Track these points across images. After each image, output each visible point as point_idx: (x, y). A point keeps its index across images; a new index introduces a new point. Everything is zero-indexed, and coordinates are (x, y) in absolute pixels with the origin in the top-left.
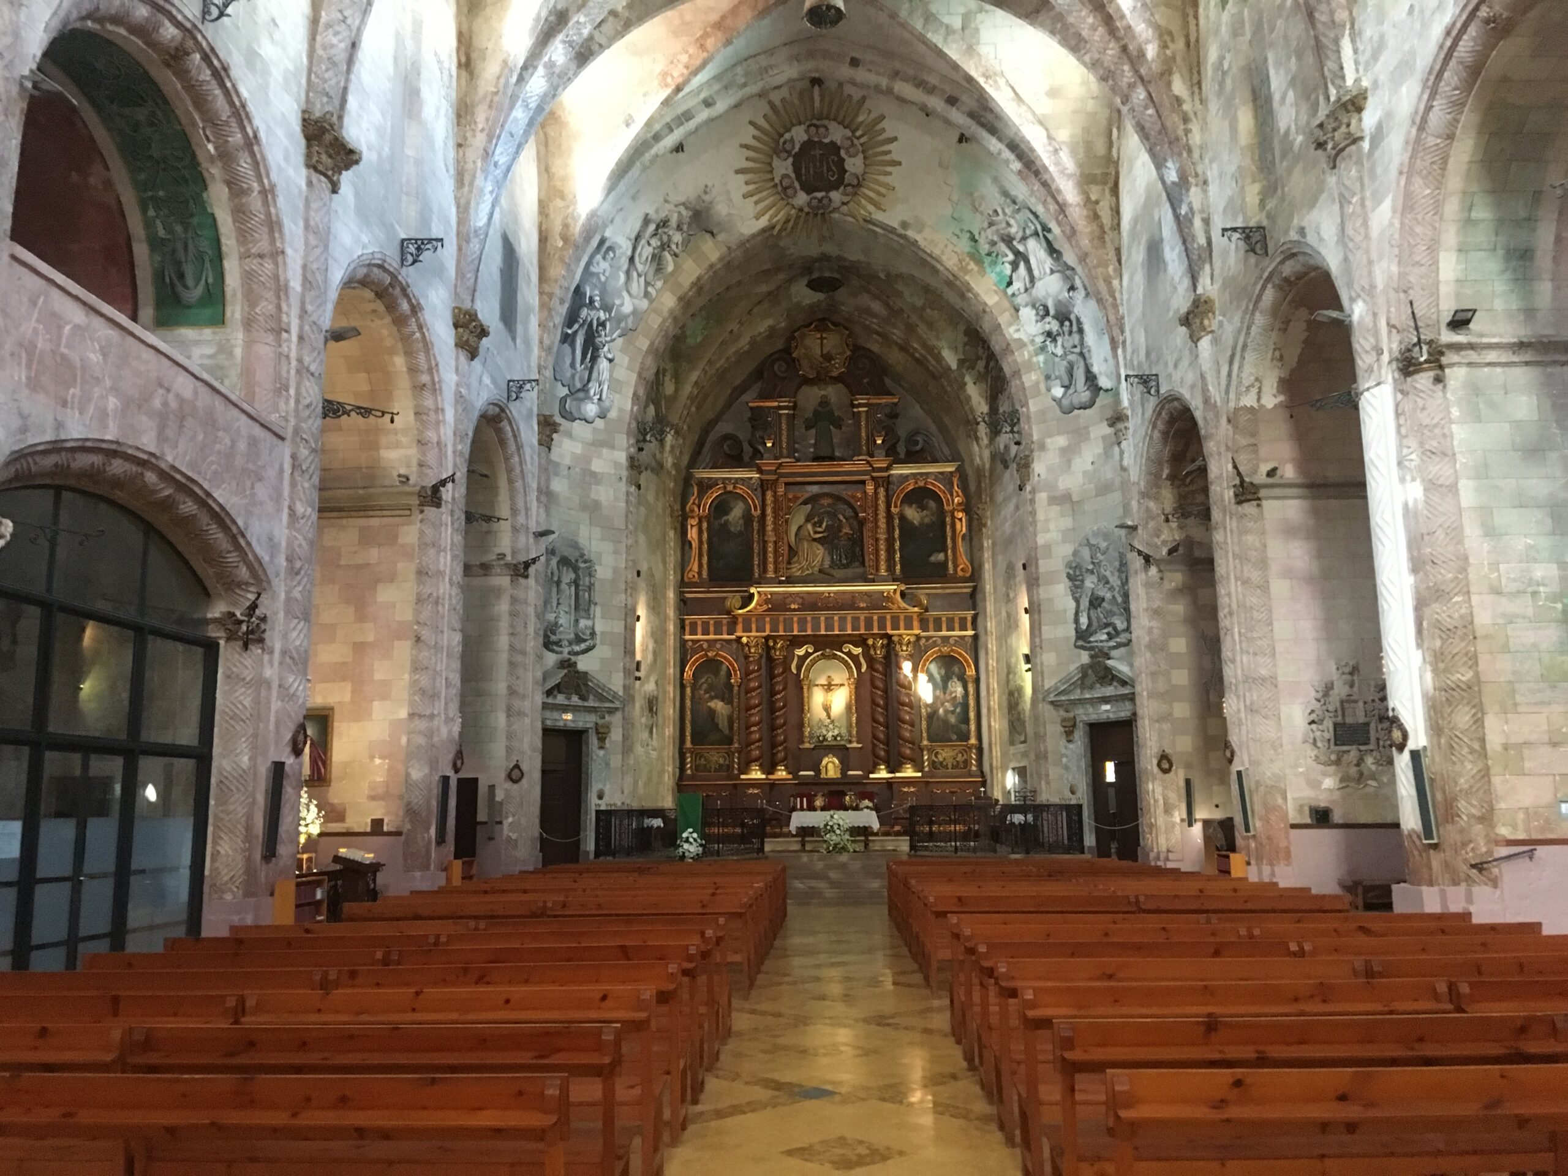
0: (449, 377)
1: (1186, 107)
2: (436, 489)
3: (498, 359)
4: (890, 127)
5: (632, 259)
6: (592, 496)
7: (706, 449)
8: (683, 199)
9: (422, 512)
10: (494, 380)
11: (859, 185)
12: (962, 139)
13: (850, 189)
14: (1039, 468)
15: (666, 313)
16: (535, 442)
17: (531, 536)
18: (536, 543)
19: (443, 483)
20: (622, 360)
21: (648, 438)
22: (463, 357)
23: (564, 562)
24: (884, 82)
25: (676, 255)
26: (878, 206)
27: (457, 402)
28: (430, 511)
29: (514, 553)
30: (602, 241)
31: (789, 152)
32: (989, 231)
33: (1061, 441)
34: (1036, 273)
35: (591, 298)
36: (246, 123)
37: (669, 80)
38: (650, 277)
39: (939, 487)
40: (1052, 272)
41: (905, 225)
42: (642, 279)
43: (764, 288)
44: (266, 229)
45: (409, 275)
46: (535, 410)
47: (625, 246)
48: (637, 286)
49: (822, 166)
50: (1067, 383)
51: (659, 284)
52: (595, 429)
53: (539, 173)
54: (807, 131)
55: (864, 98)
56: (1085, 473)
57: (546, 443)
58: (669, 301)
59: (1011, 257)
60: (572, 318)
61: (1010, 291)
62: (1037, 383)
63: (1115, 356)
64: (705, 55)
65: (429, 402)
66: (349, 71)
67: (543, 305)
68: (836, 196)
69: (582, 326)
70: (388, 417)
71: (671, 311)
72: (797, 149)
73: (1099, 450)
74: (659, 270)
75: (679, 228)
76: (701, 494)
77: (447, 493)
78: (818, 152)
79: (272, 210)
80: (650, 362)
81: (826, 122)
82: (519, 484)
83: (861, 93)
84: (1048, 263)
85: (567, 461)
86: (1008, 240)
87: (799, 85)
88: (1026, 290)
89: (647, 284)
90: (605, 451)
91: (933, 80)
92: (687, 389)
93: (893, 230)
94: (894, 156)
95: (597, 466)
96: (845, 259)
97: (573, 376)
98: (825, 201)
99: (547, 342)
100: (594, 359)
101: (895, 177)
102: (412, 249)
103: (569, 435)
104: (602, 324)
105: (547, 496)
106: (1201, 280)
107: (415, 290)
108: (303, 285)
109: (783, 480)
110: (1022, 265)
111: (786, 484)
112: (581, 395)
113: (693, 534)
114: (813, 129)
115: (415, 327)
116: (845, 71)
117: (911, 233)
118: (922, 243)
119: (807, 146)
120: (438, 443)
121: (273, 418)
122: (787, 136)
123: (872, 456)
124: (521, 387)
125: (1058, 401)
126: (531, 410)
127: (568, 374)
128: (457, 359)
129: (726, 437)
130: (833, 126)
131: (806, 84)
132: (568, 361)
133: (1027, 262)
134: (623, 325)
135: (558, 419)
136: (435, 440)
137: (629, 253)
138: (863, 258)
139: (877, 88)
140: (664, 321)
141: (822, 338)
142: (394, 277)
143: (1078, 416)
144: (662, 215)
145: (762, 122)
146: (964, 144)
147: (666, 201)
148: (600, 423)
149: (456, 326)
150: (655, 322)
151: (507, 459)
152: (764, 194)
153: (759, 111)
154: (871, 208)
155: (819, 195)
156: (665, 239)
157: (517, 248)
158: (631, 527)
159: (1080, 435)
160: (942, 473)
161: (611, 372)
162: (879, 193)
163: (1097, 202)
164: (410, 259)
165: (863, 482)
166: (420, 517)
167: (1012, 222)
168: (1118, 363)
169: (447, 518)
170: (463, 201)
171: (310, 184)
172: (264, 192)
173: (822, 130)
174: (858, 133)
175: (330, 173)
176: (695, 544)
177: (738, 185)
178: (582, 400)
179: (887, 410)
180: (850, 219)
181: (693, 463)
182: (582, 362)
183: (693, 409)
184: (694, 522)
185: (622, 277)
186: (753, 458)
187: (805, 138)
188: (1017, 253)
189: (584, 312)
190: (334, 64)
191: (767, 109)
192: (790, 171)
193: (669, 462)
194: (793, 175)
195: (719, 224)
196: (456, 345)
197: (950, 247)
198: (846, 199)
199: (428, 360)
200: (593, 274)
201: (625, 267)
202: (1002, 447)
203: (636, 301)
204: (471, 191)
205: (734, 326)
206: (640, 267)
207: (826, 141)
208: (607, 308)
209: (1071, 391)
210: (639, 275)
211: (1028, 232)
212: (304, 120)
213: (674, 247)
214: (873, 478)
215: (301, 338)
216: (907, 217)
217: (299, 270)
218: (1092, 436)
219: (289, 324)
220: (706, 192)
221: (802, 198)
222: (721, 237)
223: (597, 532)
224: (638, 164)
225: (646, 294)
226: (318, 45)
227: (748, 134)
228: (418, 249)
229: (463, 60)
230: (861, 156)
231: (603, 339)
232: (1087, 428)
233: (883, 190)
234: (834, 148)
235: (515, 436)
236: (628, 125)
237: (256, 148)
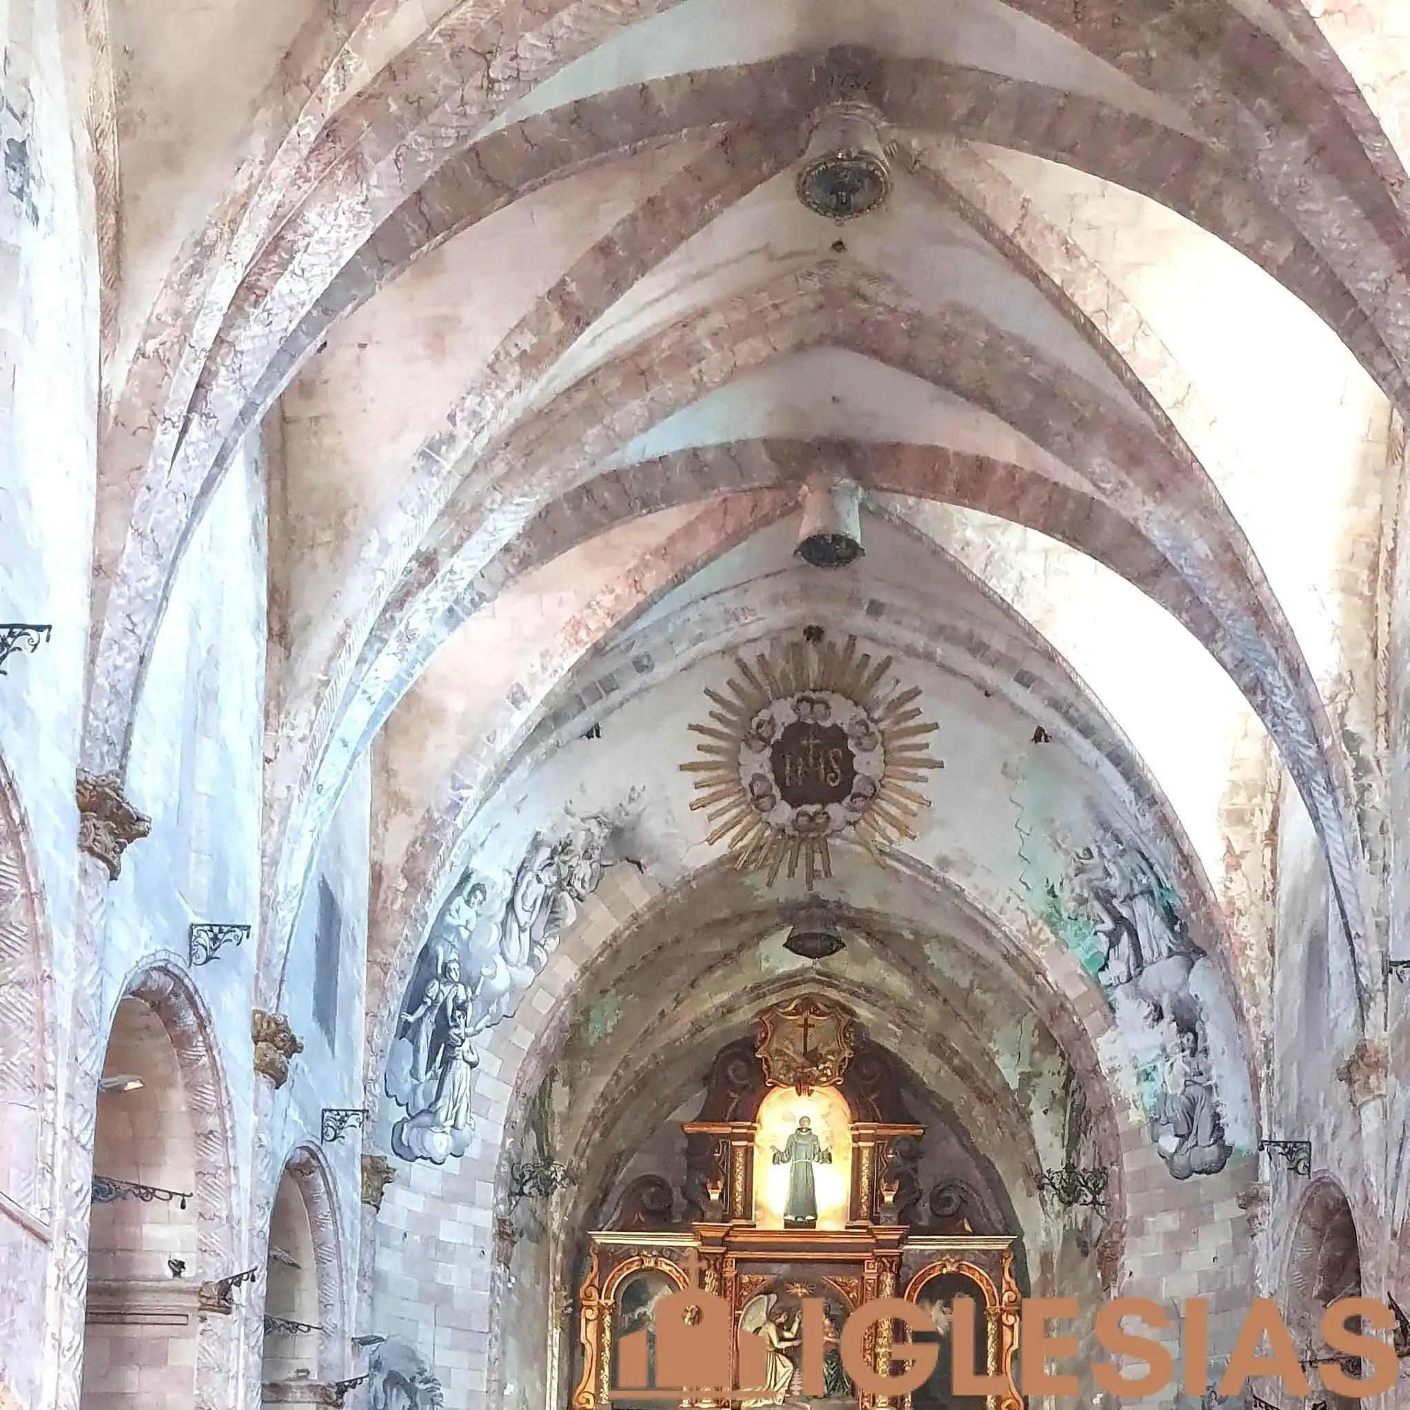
0: (246, 1121)
1: (1365, 751)
2: (225, 1289)
3: (310, 1079)
4: (928, 708)
5: (511, 904)
6: (439, 1279)
7: (613, 1197)
8: (594, 810)
9: (203, 1319)
10: (304, 1114)
11: (875, 795)
12: (1040, 735)
13: (859, 802)
14: (1132, 1262)
15: (560, 991)
16: (357, 1199)
17: (349, 1344)
18: (356, 1353)
19: (238, 1280)
20: (491, 1064)
21: (526, 1189)
22: (265, 1084)
23: (394, 1380)
24: (921, 642)
25: (579, 898)
26: (904, 831)
27: (255, 1155)
28: (216, 1321)
29: (321, 1369)
30: (466, 877)
31: (766, 741)
32: (1076, 881)
33: (1169, 1222)
34: (1146, 953)
35: (445, 966)
36: (12, 804)
37: (583, 634)
38: (538, 933)
39: (980, 1276)
40: (1171, 953)
41: (944, 863)
42: (525, 936)
43: (717, 946)
44: (29, 947)
45: (200, 978)
46: (359, 1151)
47: (501, 886)
48: (517, 947)
49: (817, 764)
50: (1184, 1131)
51: (552, 944)
52: (445, 1174)
53: (373, 773)
54: (796, 709)
55: (887, 663)
56: (1202, 1274)
57: (374, 1199)
58: (567, 972)
59: (1109, 925)
60: (415, 999)
61: (1104, 978)
62: (1140, 1125)
63: (1256, 1098)
64: (641, 597)
65: (216, 1158)
66: (134, 699)
67: (373, 983)
68: (836, 811)
69: (430, 1009)
70: (177, 1200)
71: (569, 988)
72: (778, 736)
73: (1225, 1239)
74: (553, 920)
75: (587, 855)
76: (603, 1272)
77: (239, 1294)
78: (809, 742)
79: (39, 920)
80: (533, 1067)
81: (824, 695)
82: (332, 1267)
83: (886, 653)
84: (1166, 940)
85: (401, 1226)
86: (1105, 898)
87: (786, 638)
88: (1130, 979)
89: (534, 943)
90: (460, 1209)
91: (998, 643)
92: (588, 1105)
93: (926, 870)
94: (932, 753)
95: (448, 1232)
96: (849, 907)
97: (414, 1090)
98: (820, 820)
99: (378, 1040)
100: (447, 1062)
101: (932, 785)
102: (205, 938)
103: (407, 1184)
104: (462, 1007)
105: (372, 1279)
106: (1371, 1014)
107: (206, 995)
108: (75, 1019)
109: (733, 1255)
110: (1125, 938)
111: (738, 1260)
112: (426, 1119)
113: (588, 1334)
114: (805, 707)
115: (201, 1049)
116: (860, 621)
117: (952, 877)
118: (971, 893)
119: (797, 730)
120: (229, 1218)
121: (34, 1213)
122: (764, 715)
123: (876, 1221)
124: (342, 1121)
125: (1169, 1159)
126: (352, 1149)
127: (407, 1087)
128: (257, 1090)
129: (647, 1181)
130: (837, 701)
131: (799, 636)
132: (408, 1067)
133: (1134, 935)
134: (493, 1008)
135: (393, 1161)
136: (224, 1214)
137: (507, 894)
138: (875, 906)
139: (910, 651)
140: (559, 1002)
141: (806, 1025)
142: (178, 980)
143: (1197, 1183)
144: (562, 836)
145: (726, 693)
146: (1042, 743)
147: (568, 812)
148: (453, 1164)
149: (256, 1041)
150: (544, 1004)
151: (316, 1226)
152: (725, 802)
153: (722, 675)
154: (892, 832)
155: (811, 809)
156: (564, 871)
157: (338, 899)
158: (497, 1330)
159: (1198, 1216)
160: (986, 1252)
161: (473, 1083)
162: (907, 811)
163: (1243, 854)
164: (203, 954)
165: (860, 1262)
166: (201, 1326)
167: (1112, 869)
168: (1259, 1109)
169: (237, 1330)
170: (270, 848)
171: (84, 873)
172: (29, 897)
173: (819, 708)
174: (876, 715)
175: (110, 856)
176: (590, 1350)
177: (684, 789)
178: (428, 1127)
179: (905, 1147)
180: (859, 849)
181: (593, 1218)
182: (428, 1069)
183: (597, 1135)
184: (590, 1314)
185: (496, 933)
186: (687, 1216)
187: (793, 718)
188: (1118, 919)
189: (434, 988)
190: (117, 694)
191: (734, 672)
192: (767, 771)
193: (556, 1221)
194: (771, 777)
195: (650, 850)
196: (257, 1068)
197: (1015, 901)
198: (853, 817)
199: (218, 1094)
200: (450, 928)
201: (502, 915)
202: (1080, 1220)
203: (514, 969)
204: (283, 833)
205: (667, 1004)
206: (523, 917)
207: (827, 724)
208: (469, 982)
209: (1190, 1142)
210: (522, 930)
211: (1137, 889)
212: (79, 782)
213: (577, 885)
214: (878, 1258)
215: (69, 1096)
216: (947, 851)
217: (69, 998)
218: (1217, 1217)
219: (55, 1078)
220: (631, 799)
221: (784, 813)
222: (650, 871)
223: (445, 1336)
224: (528, 760)
225: (532, 960)
226: (98, 671)
227: (703, 710)
228: (215, 939)
229: (276, 628)
230: (879, 750)
231: (461, 1031)
232: (1210, 1203)
233: (913, 806)
234: (838, 736)
235: (328, 1192)
236: (515, 702)
237: (22, 837)
